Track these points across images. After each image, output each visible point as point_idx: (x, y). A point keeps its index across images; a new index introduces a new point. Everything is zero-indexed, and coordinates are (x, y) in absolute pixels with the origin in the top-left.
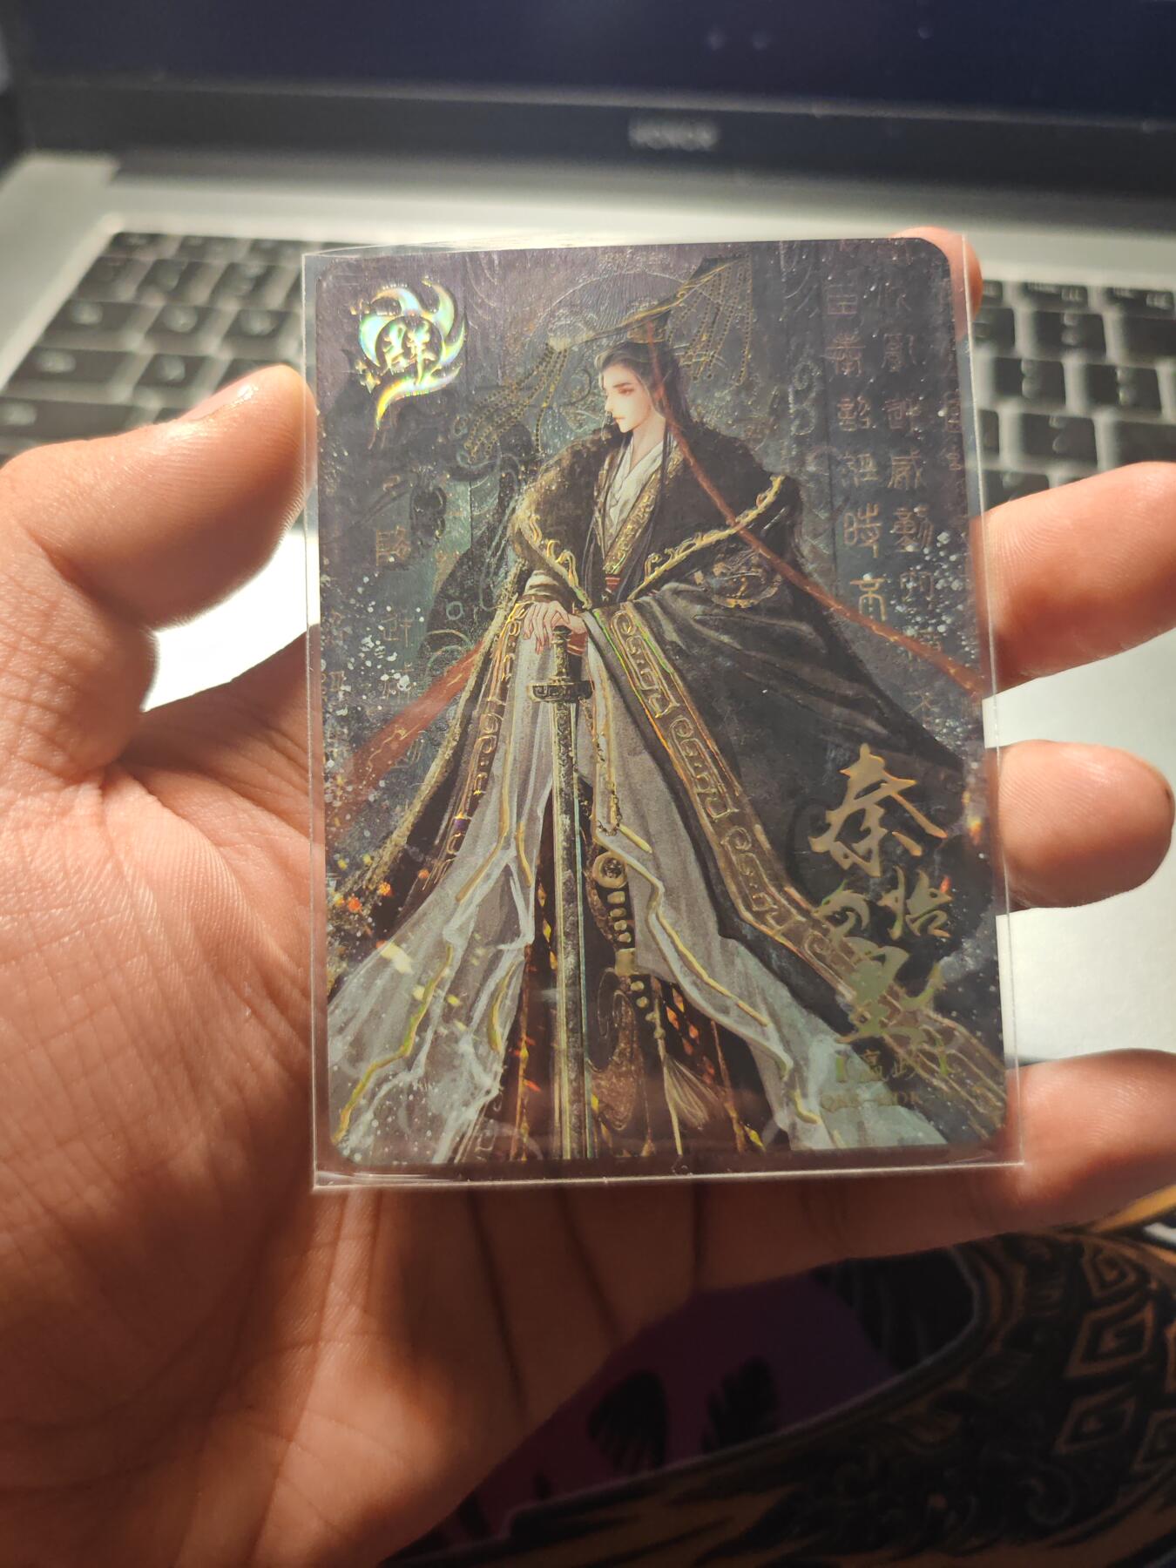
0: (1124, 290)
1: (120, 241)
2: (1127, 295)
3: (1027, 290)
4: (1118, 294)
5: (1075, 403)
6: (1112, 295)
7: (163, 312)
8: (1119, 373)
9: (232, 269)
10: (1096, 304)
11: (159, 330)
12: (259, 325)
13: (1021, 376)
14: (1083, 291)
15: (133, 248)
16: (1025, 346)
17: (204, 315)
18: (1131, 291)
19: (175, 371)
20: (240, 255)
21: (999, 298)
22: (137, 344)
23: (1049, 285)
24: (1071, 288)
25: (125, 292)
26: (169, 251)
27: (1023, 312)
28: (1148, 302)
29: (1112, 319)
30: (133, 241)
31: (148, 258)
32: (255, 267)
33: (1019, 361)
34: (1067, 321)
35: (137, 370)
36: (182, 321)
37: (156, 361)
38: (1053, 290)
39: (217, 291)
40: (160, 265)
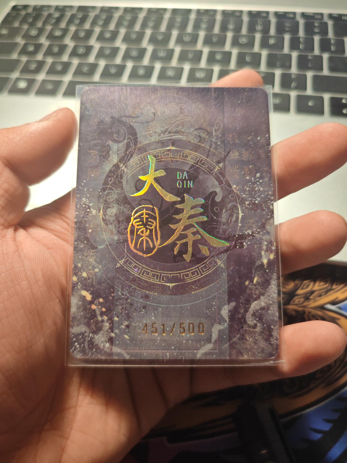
0: (335, 14)
1: (15, 8)
2: (336, 16)
3: (303, 15)
4: (333, 15)
5: (317, 51)
6: (331, 16)
7: (28, 30)
8: (332, 41)
9: (50, 15)
10: (326, 19)
11: (26, 36)
12: (58, 33)
13: (299, 42)
14: (322, 14)
15: (19, 10)
16: (301, 33)
17: (41, 31)
18: (337, 14)
19: (31, 49)
20: (52, 11)
21: (294, 18)
22: (20, 41)
23: (311, 13)
24: (317, 14)
25: (16, 24)
26: (30, 10)
27: (302, 22)
28: (343, 18)
29: (330, 23)
30: (19, 7)
31: (23, 13)
32: (57, 15)
33: (299, 38)
34: (316, 24)
35: (19, 49)
36: (34, 32)
37: (26, 45)
38: (312, 15)
39: (45, 23)
40: (27, 15)
